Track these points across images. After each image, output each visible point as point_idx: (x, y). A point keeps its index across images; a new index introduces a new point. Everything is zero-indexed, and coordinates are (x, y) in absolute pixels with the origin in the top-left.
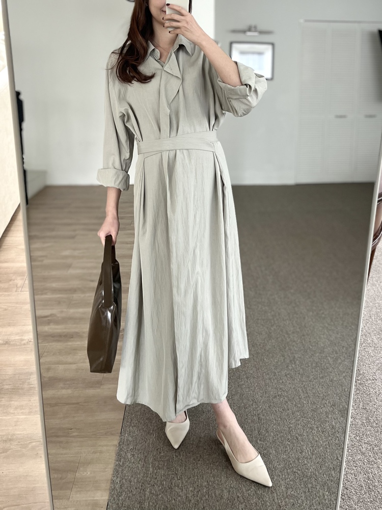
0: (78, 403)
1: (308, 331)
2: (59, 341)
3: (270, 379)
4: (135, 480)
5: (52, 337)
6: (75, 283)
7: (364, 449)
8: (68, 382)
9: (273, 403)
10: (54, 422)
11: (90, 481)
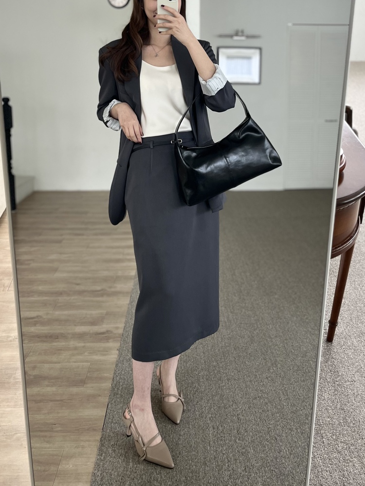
0: (61, 400)
1: (291, 335)
2: (44, 341)
3: (251, 381)
4: (116, 474)
5: (38, 337)
6: (61, 287)
7: (340, 448)
8: (52, 381)
9: (253, 404)
10: (39, 417)
11: (72, 474)
